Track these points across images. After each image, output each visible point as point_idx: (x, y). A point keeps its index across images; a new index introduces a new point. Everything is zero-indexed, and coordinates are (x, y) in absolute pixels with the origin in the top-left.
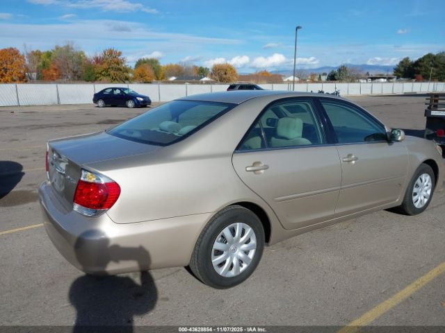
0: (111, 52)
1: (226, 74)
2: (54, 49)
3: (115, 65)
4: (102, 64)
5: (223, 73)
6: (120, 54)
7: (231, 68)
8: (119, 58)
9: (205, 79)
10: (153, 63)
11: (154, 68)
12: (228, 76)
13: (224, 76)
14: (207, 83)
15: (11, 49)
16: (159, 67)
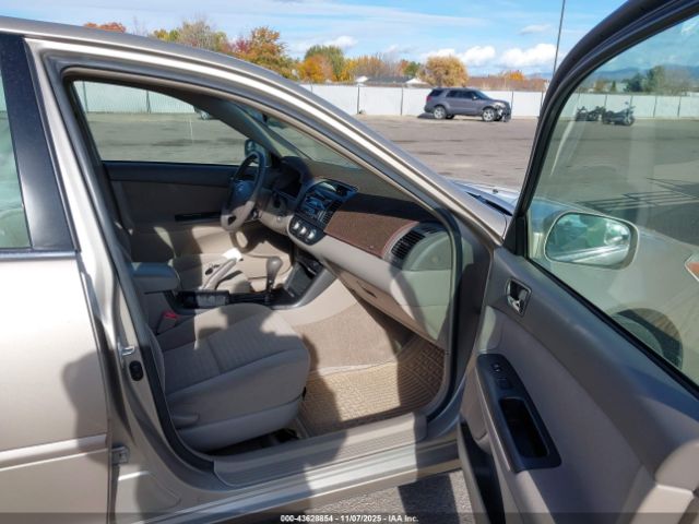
0: (263, 32)
1: (447, 73)
2: (181, 26)
3: (268, 55)
4: (248, 52)
5: (442, 72)
6: (276, 36)
7: (457, 65)
8: (276, 43)
9: (414, 81)
10: (333, 53)
11: (333, 62)
12: (450, 77)
13: (445, 77)
14: (415, 86)
15: (115, 25)
16: (342, 59)
